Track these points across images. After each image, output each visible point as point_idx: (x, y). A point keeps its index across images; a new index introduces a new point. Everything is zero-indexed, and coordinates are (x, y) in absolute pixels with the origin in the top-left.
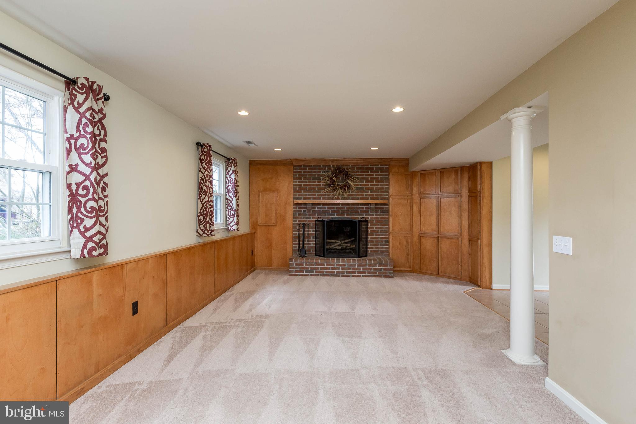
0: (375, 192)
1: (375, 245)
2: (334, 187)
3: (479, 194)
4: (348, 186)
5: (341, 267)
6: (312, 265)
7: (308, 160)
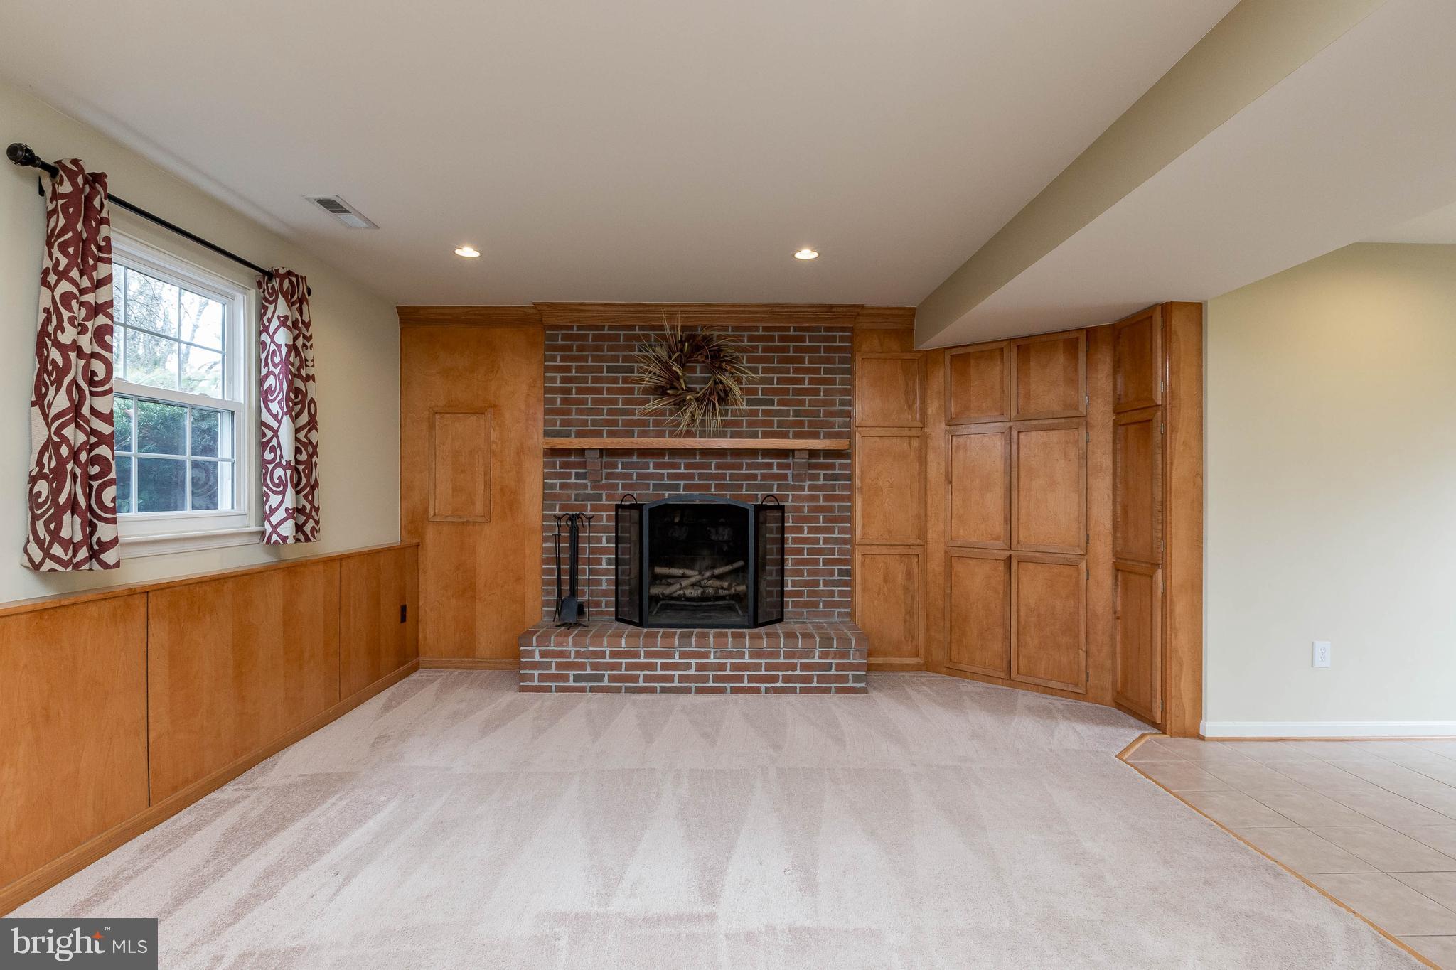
0: (807, 414)
1: (807, 584)
2: (674, 396)
3: (1159, 413)
4: (722, 395)
5: (694, 661)
6: (595, 654)
7: (590, 308)
